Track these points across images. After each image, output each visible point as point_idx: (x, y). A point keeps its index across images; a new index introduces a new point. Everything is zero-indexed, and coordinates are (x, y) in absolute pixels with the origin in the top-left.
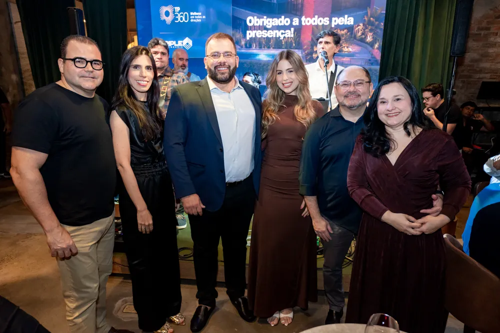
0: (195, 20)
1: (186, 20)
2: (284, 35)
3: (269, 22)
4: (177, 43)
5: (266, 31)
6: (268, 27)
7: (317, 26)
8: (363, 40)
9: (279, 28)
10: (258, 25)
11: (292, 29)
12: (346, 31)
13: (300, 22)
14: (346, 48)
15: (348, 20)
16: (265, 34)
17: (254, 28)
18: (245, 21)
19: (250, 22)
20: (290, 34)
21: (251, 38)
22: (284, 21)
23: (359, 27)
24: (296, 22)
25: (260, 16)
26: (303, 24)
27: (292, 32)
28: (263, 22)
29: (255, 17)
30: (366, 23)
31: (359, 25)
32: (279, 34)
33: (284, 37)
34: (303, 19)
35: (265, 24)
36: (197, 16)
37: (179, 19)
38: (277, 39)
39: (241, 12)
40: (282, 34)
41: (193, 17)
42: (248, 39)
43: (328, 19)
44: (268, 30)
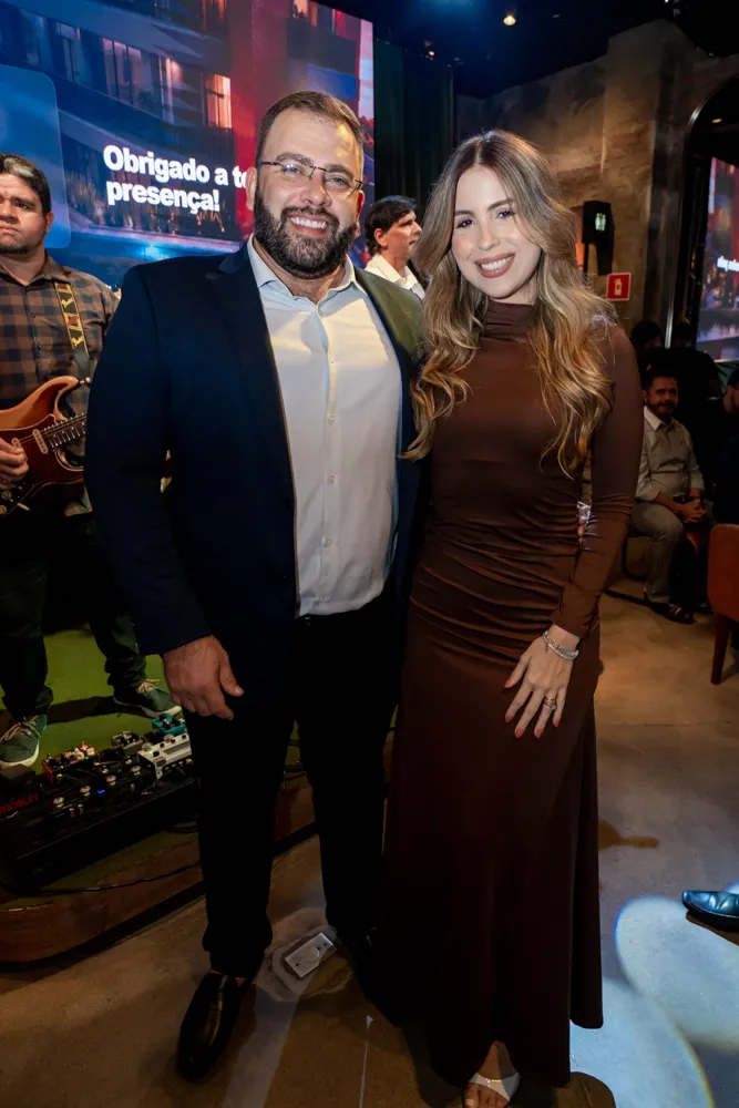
2: (198, 205)
3: (161, 167)
5: (156, 190)
6: (159, 179)
9: (186, 186)
10: (134, 170)
11: (216, 192)
13: (231, 178)
16: (156, 196)
17: (124, 177)
18: (100, 156)
19: (114, 160)
20: (211, 202)
21: (120, 203)
22: (194, 171)
24: (222, 177)
25: (139, 148)
26: (237, 184)
27: (217, 200)
28: (147, 165)
29: (126, 150)
32: (186, 199)
33: (200, 210)
34: (236, 171)
35: (151, 172)
38: (185, 213)
39: (86, 129)
40: (195, 200)
42: (111, 202)
44: (160, 186)
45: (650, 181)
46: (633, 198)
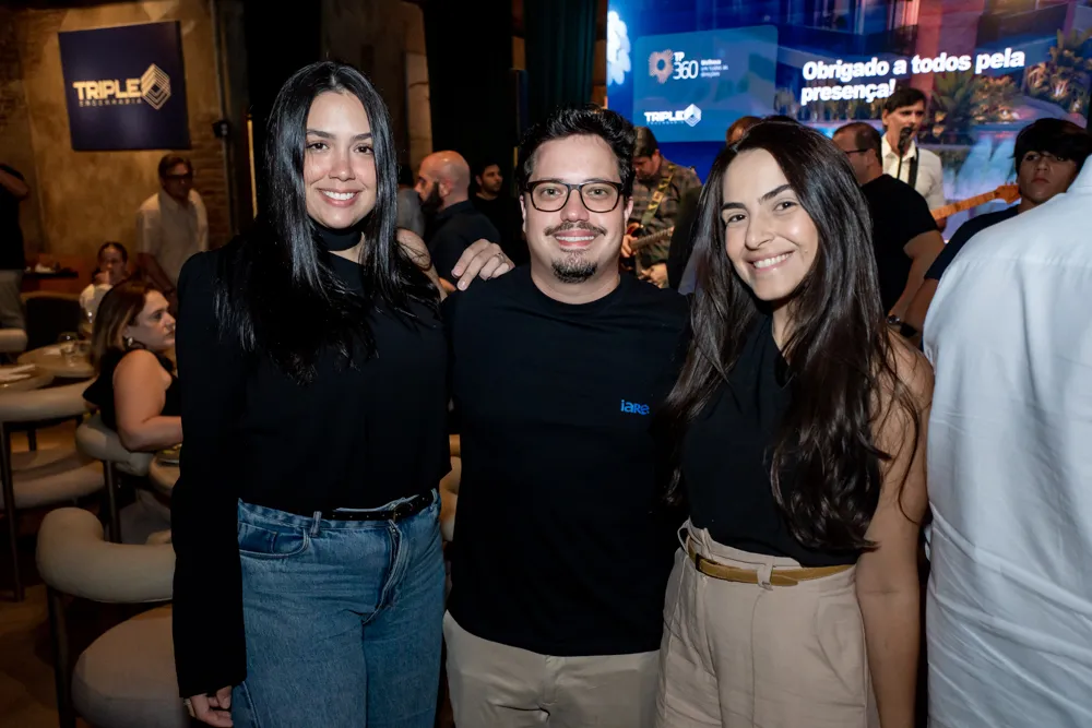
0: (708, 74)
1: (693, 73)
2: (874, 94)
3: (847, 70)
5: (840, 88)
6: (843, 80)
7: (944, 74)
8: (1044, 96)
9: (865, 81)
10: (825, 77)
11: (893, 82)
12: (1005, 80)
13: (909, 67)
14: (1005, 113)
15: (1013, 59)
16: (838, 93)
17: (817, 83)
18: (801, 71)
19: (810, 72)
20: (886, 90)
21: (810, 103)
22: (876, 67)
23: (1035, 71)
24: (900, 67)
25: (831, 60)
26: (915, 70)
28: (835, 71)
29: (821, 63)
30: (1053, 61)
31: (1036, 67)
32: (864, 91)
33: (876, 98)
34: (916, 60)
35: (838, 76)
36: (713, 66)
37: (681, 74)
38: (862, 102)
39: (793, 55)
40: (872, 91)
41: (706, 68)
42: (804, 103)
43: (968, 58)
44: (843, 85)
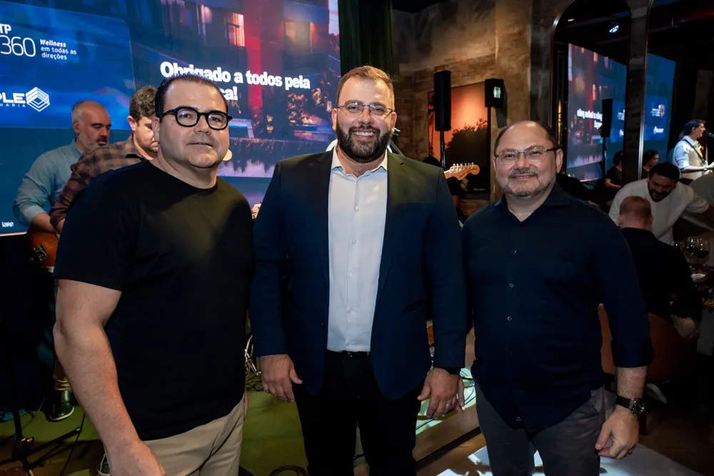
0: (52, 56)
1: (30, 52)
4: (10, 97)
7: (268, 87)
8: (322, 110)
11: (235, 88)
12: (302, 96)
13: (245, 79)
14: (305, 119)
15: (303, 83)
18: (158, 69)
19: (167, 70)
20: (232, 95)
22: (221, 75)
23: (316, 93)
24: (239, 78)
25: (184, 63)
26: (249, 82)
27: (236, 93)
29: (175, 64)
30: (323, 88)
31: (316, 91)
34: (248, 74)
36: (58, 48)
37: (12, 50)
41: (47, 49)
43: (280, 78)
45: (530, 64)
46: (518, 76)
